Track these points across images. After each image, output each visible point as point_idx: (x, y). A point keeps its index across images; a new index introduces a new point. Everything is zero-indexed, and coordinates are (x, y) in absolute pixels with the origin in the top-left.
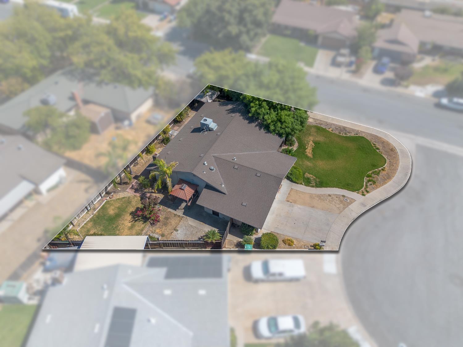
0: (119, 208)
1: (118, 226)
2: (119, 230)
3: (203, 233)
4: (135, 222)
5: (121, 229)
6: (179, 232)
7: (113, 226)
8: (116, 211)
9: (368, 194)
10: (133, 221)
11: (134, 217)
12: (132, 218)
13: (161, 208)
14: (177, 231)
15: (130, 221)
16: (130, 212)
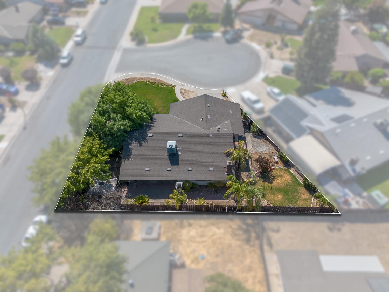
0: (273, 194)
1: (286, 184)
2: (289, 182)
3: (252, 139)
4: (275, 177)
5: (286, 182)
6: (262, 150)
7: (289, 188)
8: (277, 194)
9: (173, 84)
10: (275, 178)
11: (272, 180)
12: (274, 180)
13: (252, 169)
14: (261, 151)
15: (277, 180)
16: (271, 184)
